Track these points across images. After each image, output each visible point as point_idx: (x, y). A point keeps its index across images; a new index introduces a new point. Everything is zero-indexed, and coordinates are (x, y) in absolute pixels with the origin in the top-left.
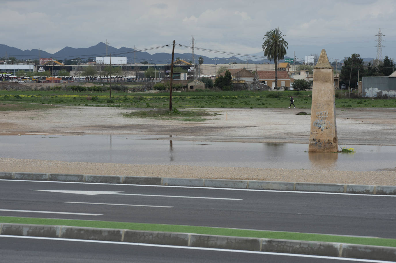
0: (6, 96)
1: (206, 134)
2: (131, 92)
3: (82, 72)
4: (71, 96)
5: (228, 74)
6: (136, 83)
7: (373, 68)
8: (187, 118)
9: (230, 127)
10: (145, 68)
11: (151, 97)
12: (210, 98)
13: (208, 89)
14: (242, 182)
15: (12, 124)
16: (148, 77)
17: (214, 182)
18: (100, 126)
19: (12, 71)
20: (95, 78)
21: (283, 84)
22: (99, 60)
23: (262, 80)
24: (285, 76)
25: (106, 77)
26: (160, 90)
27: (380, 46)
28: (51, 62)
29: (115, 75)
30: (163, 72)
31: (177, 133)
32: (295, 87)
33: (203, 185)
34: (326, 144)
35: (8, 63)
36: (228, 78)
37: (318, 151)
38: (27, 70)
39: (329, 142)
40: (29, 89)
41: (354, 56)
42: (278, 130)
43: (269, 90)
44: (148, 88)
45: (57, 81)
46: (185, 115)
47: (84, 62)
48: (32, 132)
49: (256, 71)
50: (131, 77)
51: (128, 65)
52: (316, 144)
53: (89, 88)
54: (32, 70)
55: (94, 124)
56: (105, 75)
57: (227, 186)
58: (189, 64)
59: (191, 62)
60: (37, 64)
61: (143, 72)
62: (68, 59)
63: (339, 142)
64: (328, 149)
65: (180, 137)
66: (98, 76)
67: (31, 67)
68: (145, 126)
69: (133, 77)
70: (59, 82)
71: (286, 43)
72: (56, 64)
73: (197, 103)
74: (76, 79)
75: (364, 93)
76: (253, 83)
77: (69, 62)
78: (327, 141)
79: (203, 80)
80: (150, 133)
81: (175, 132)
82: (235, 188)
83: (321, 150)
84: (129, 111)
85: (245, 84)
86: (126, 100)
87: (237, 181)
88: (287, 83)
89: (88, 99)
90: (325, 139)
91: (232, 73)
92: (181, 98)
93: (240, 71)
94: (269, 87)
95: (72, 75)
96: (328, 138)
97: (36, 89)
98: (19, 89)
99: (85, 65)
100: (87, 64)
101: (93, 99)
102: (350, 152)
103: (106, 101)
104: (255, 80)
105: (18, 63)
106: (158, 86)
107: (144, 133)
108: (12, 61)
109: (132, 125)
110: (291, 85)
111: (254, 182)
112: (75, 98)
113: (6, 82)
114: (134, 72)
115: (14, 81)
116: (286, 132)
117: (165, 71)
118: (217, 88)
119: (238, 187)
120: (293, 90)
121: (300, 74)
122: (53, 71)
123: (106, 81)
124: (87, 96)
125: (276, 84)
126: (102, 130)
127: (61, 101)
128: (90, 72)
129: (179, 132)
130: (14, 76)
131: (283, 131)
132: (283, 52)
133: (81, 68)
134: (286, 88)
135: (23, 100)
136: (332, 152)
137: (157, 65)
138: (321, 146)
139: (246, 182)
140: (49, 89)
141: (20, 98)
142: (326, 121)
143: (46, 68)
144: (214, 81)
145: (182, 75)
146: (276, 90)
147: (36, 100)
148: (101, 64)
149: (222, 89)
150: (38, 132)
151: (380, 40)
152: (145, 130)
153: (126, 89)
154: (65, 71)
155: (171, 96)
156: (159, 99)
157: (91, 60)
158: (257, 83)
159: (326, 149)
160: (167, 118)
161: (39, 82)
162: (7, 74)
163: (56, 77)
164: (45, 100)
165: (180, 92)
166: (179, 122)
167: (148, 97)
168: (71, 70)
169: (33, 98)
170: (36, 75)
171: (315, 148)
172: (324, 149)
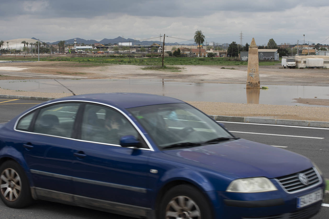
0: (83, 60)
1: (187, 79)
2: (136, 58)
3: (113, 49)
4: (111, 60)
5: (179, 50)
6: (136, 54)
7: (241, 48)
8: (172, 70)
9: (196, 75)
10: (140, 47)
11: (147, 60)
12: (173, 60)
13: (170, 56)
14: (304, 122)
15: (93, 73)
16: (141, 51)
17: (283, 122)
18: (134, 74)
19: (83, 49)
20: (118, 52)
21: (203, 55)
22: (120, 44)
23: (194, 53)
24: (204, 51)
25: (123, 51)
26: (149, 57)
27: (241, 39)
28: (99, 45)
29: (127, 50)
30: (148, 49)
31: (172, 78)
32: (208, 56)
33: (275, 123)
34: (255, 85)
35: (81, 46)
36: (179, 52)
37: (251, 88)
38: (89, 49)
39: (256, 84)
40: (92, 57)
41: (233, 42)
42: (220, 77)
43: (197, 57)
44: (143, 56)
45: (102, 53)
46: (170, 69)
47: (113, 45)
48: (103, 77)
49: (191, 49)
50: (134, 51)
51: (133, 46)
52: (250, 84)
53: (118, 56)
54: (92, 48)
55: (131, 73)
56: (122, 50)
57: (293, 124)
58: (159, 46)
59: (159, 45)
60: (93, 46)
61: (139, 49)
62: (106, 44)
63: (261, 83)
64: (256, 87)
65: (175, 80)
66: (120, 51)
67: (91, 47)
68: (155, 74)
69: (135, 51)
70: (103, 53)
71: (204, 36)
72: (102, 46)
73: (169, 63)
74: (110, 52)
75: (241, 59)
76: (190, 54)
77: (107, 45)
78: (255, 83)
79: (168, 52)
80: (159, 78)
81: (171, 77)
82: (300, 126)
83: (252, 88)
84: (144, 67)
85: (186, 54)
86: (136, 61)
87: (301, 122)
88: (205, 54)
89: (119, 61)
90: (254, 82)
91: (181, 50)
92: (160, 60)
93: (184, 49)
94: (197, 56)
95: (109, 50)
96: (256, 82)
97: (95, 57)
98: (87, 57)
99: (113, 46)
100: (114, 46)
101: (121, 61)
102: (266, 88)
103: (128, 62)
104: (190, 52)
105: (85, 45)
106: (148, 55)
107: (157, 78)
108: (83, 45)
109: (149, 74)
110: (206, 55)
111: (313, 122)
112: (113, 61)
113: (81, 54)
114: (135, 49)
115: (84, 53)
116: (225, 77)
117: (149, 48)
118: (174, 56)
119: (301, 125)
120: (207, 57)
121: (210, 50)
122: (100, 49)
123: (123, 53)
124: (118, 60)
125: (200, 55)
126: (136, 76)
127: (107, 62)
128: (116, 49)
129: (173, 77)
130: (84, 51)
131: (223, 77)
132: (203, 41)
133: (112, 48)
134: (204, 56)
135: (90, 62)
136: (258, 89)
137: (145, 46)
138: (252, 86)
139: (308, 122)
140: (100, 57)
141: (90, 61)
142: (255, 73)
143: (97, 47)
144: (173, 53)
145: (158, 50)
146: (200, 57)
147: (96, 62)
148: (121, 46)
149: (176, 57)
150: (106, 77)
151: (241, 36)
152: (156, 76)
153: (134, 56)
154: (106, 49)
155: (163, 60)
156: (151, 61)
157: (115, 44)
158: (191, 54)
159: (255, 87)
160: (162, 70)
161: (94, 53)
162: (81, 50)
163: (102, 51)
164: (100, 61)
165: (158, 58)
166: (170, 72)
167: (145, 60)
168: (108, 48)
169: (95, 61)
170: (93, 51)
171: (250, 87)
172: (254, 87)
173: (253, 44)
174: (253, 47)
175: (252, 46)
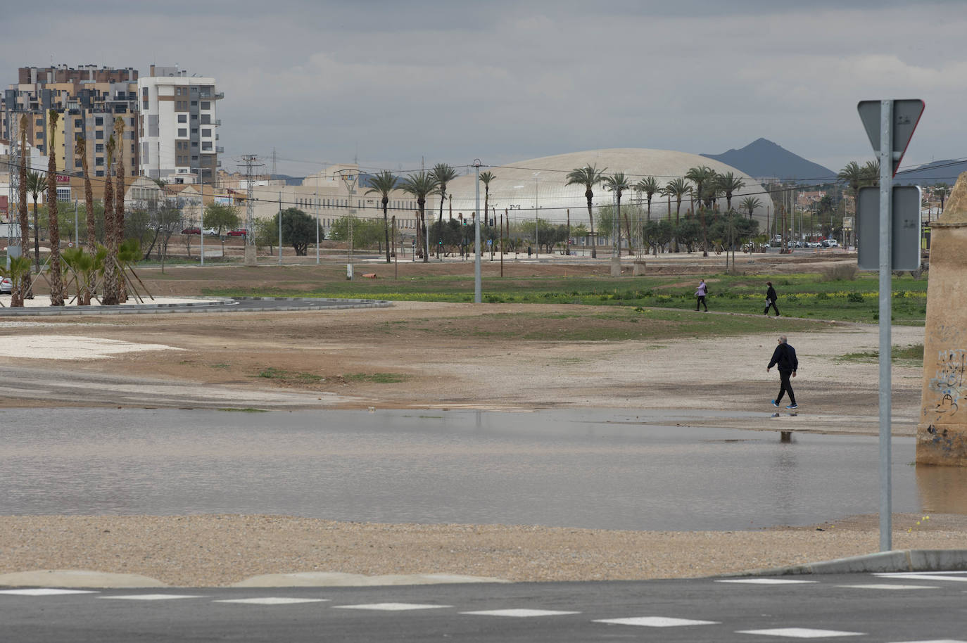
34: (965, 445)
37: (940, 462)
52: (937, 441)
83: (949, 461)
90: (962, 427)
138: (950, 450)
142: (964, 378)
159: (965, 457)
171: (935, 454)
172: (960, 456)
173: (959, 209)
174: (957, 227)
175: (951, 222)
